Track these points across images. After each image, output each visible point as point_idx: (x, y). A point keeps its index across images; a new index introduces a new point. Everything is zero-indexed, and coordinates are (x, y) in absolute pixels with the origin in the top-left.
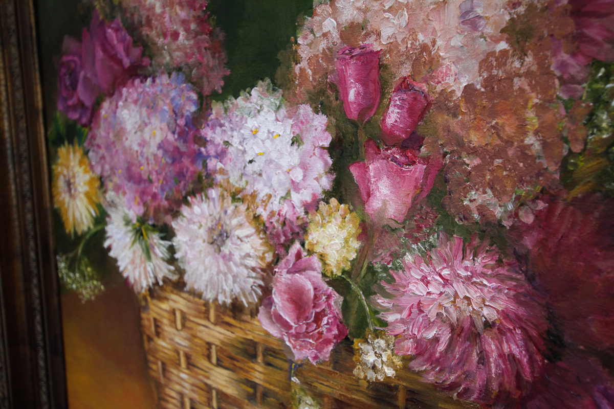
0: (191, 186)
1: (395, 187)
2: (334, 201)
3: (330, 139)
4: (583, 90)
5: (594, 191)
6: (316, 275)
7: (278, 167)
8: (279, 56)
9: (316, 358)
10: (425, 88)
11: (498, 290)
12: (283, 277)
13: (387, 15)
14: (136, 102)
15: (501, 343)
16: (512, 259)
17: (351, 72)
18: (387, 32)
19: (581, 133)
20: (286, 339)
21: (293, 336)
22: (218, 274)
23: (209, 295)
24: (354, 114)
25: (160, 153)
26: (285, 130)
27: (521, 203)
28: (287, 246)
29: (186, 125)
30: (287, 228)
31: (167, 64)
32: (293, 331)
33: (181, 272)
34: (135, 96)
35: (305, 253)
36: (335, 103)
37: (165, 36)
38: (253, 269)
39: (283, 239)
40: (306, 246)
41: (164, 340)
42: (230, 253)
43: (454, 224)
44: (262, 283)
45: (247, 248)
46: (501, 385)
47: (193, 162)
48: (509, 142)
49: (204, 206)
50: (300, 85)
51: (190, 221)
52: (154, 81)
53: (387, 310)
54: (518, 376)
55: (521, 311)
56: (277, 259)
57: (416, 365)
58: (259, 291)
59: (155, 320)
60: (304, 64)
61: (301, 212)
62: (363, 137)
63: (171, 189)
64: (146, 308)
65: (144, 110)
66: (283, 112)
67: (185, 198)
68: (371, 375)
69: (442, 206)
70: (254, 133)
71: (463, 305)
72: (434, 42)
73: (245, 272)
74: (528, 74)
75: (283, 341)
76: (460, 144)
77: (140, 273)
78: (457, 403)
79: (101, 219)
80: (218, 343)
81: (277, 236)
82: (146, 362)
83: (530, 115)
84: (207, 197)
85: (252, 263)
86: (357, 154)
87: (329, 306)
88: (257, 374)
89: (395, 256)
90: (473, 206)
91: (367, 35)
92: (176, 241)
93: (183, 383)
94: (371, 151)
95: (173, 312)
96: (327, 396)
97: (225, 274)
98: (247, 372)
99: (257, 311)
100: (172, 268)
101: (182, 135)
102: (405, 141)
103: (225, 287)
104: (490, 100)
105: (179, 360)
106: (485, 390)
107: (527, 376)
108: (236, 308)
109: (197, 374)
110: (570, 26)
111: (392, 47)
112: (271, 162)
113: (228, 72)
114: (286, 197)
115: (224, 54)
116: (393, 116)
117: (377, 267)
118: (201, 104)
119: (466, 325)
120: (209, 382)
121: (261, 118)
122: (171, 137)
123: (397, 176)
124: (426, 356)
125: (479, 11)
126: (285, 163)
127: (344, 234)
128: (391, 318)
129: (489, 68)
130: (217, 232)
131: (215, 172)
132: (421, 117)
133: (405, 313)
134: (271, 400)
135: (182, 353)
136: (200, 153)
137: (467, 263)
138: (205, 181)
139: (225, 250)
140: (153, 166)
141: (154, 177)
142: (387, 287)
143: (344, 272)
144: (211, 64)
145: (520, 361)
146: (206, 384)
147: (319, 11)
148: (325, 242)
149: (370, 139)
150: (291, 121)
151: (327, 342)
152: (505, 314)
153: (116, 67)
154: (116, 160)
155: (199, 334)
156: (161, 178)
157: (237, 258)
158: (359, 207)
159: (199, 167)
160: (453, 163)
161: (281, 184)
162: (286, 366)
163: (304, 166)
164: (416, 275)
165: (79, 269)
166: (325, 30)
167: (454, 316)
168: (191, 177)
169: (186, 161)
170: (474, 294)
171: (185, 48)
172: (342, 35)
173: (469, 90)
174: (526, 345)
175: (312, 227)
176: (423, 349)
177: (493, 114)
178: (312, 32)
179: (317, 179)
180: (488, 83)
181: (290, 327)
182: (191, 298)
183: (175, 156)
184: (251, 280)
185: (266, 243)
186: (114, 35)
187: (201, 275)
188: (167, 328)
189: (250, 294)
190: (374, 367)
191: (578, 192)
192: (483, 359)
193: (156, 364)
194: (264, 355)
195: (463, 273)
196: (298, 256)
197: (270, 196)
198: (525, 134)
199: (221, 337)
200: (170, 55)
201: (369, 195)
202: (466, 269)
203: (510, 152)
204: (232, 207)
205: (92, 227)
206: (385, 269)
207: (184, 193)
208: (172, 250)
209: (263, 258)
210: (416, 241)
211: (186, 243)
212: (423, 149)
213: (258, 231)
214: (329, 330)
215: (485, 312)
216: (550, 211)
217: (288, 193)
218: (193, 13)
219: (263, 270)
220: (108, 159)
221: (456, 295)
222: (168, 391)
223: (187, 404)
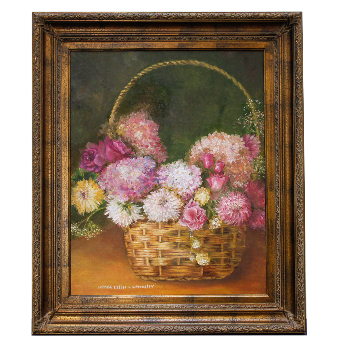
0: (152, 189)
1: (218, 183)
2: (202, 187)
3: (201, 173)
4: (253, 163)
5: (256, 180)
6: (198, 207)
7: (185, 181)
8: (185, 154)
9: (198, 228)
10: (224, 162)
11: (242, 200)
12: (187, 209)
13: (214, 147)
14: (127, 165)
15: (243, 211)
16: (244, 194)
17: (206, 158)
18: (215, 150)
19: (253, 170)
20: (188, 226)
21: (191, 224)
22: (163, 213)
23: (159, 221)
24: (207, 168)
25: (138, 180)
26: (188, 171)
27: (244, 183)
28: (188, 201)
29: (150, 171)
30: (188, 196)
31: (143, 154)
32: (191, 223)
33: (146, 216)
34: (127, 163)
35: (194, 202)
36: (202, 165)
37: (142, 146)
38: (177, 209)
39: (187, 199)
40: (194, 200)
41: (136, 241)
42: (168, 206)
43: (232, 189)
44: (180, 212)
45: (174, 203)
46: (244, 220)
47: (153, 181)
48: (241, 172)
49: (157, 194)
50: (192, 161)
51: (152, 199)
52: (136, 158)
53: (218, 210)
54: (247, 217)
55: (246, 204)
56: (185, 205)
57: (225, 222)
58: (179, 215)
59: (132, 235)
60: (193, 156)
61: (193, 192)
62: (210, 172)
63: (142, 190)
64: (128, 232)
65: (131, 167)
66: (187, 167)
67: (150, 192)
68: (214, 228)
69: (229, 185)
70: (177, 173)
71: (235, 205)
72: (225, 153)
73: (174, 210)
74: (243, 160)
75: (187, 227)
76: (232, 173)
77: (125, 221)
78: (235, 227)
79: (104, 205)
80: (162, 235)
81: (185, 198)
82: (126, 252)
83: (245, 167)
84: (159, 191)
85: (177, 207)
86: (209, 176)
87: (202, 213)
88: (178, 239)
89: (219, 198)
90: (235, 185)
91: (210, 151)
92: (144, 207)
93: (145, 253)
94: (212, 175)
95: (142, 230)
96: (202, 238)
97: (166, 213)
98: (174, 240)
99: (178, 220)
100: (142, 215)
101: (149, 174)
102: (220, 173)
103: (165, 216)
104: (237, 164)
105: (144, 246)
106: (241, 222)
107: (248, 216)
108: (170, 222)
109: (152, 248)
110: (250, 152)
111: (216, 154)
112: (183, 179)
113: (168, 157)
114: (188, 188)
115: (166, 153)
116: (217, 168)
117: (215, 201)
118: (157, 165)
119: (236, 209)
120: (158, 249)
121: (179, 169)
122: (143, 175)
123: (219, 180)
124: (228, 219)
125: (234, 148)
126: (187, 180)
127: (206, 195)
128: (219, 212)
129: (236, 158)
130: (162, 201)
131: (162, 184)
132: (223, 168)
133: (222, 210)
134: (183, 245)
135: (145, 243)
136: (156, 179)
137: (235, 196)
138: (158, 187)
139: (166, 206)
140: (134, 185)
141: (135, 187)
142: (217, 205)
143: (206, 204)
144: (161, 155)
145: (247, 214)
146: (156, 250)
147: (197, 144)
148: (200, 198)
149: (212, 172)
150: (189, 169)
151: (202, 223)
152: (243, 205)
153: (117, 154)
154: (115, 183)
155: (154, 234)
156: (138, 188)
157: (170, 207)
158: (209, 188)
159: (156, 183)
160: (231, 176)
161: (186, 185)
162: (188, 234)
163: (193, 180)
164: (224, 201)
165: (86, 227)
166: (199, 149)
167: (233, 208)
168: (152, 186)
169: (150, 182)
170: (237, 202)
171: (151, 150)
172: (203, 150)
173: (233, 162)
174: (248, 210)
175: (196, 194)
176: (227, 217)
177: (238, 167)
178: (195, 149)
179: (197, 183)
180: (236, 161)
181: (190, 222)
182: (151, 223)
183: (145, 180)
184: (176, 212)
185: (181, 201)
186: (117, 144)
187: (155, 215)
188: (138, 236)
189: (175, 216)
190: (215, 225)
191: (254, 180)
192: (240, 216)
193: (132, 251)
194: (180, 233)
195: (234, 198)
196: (192, 202)
197: (182, 188)
198: (244, 170)
199: (164, 232)
200: (144, 151)
201: (212, 185)
202: (235, 197)
203: (242, 174)
204: (169, 193)
205: (97, 209)
206: (217, 201)
207: (149, 191)
208: (142, 210)
209: (180, 206)
210: (224, 193)
211: (149, 206)
212: (224, 174)
213: (178, 198)
214: (202, 220)
215: (240, 205)
216: (249, 184)
217: (189, 187)
218: (154, 141)
219: (180, 209)
220: (110, 183)
221: (233, 203)
222: (137, 259)
223: (147, 260)
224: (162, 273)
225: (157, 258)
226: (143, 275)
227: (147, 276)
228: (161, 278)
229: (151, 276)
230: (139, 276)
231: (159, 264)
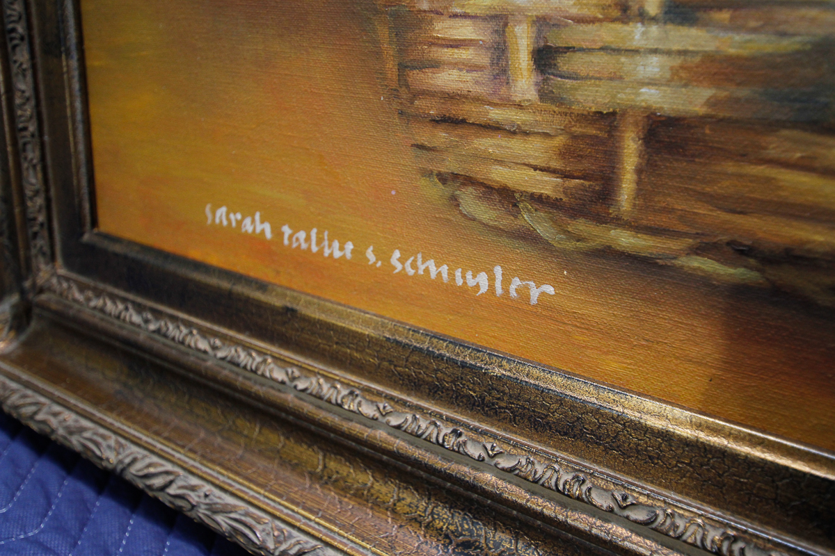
222: (444, 28)
223: (523, 41)
224: (641, 191)
225: (608, 33)
226: (469, 181)
227: (506, 196)
228: (625, 240)
229: (539, 200)
230: (443, 178)
231: (624, 97)
